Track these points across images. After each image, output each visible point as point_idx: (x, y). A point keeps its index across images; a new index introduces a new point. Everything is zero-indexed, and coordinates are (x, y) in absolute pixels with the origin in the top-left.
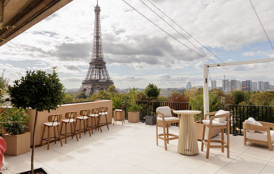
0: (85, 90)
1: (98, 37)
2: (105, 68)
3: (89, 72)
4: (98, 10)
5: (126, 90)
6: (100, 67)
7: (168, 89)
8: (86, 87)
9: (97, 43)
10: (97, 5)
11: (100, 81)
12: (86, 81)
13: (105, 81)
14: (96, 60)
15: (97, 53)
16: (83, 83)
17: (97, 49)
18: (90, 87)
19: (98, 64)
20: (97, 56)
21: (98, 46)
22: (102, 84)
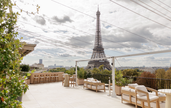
0: (90, 67)
1: (98, 31)
2: (103, 52)
3: (93, 55)
4: (98, 14)
5: (119, 68)
6: (100, 52)
7: (153, 68)
8: (90, 65)
9: (98, 35)
10: (98, 10)
11: (100, 61)
12: (91, 61)
13: (104, 61)
14: (97, 47)
15: (98, 42)
16: (89, 63)
17: (98, 40)
18: (93, 66)
19: (99, 49)
20: (98, 45)
21: (98, 38)
22: (101, 63)
